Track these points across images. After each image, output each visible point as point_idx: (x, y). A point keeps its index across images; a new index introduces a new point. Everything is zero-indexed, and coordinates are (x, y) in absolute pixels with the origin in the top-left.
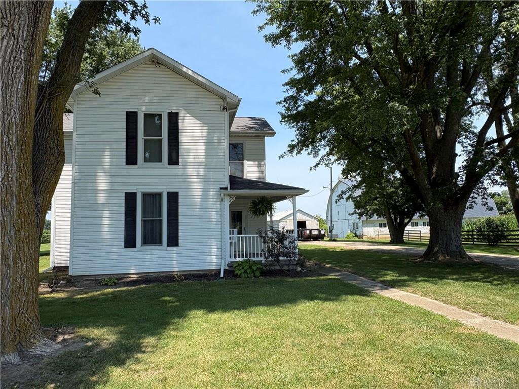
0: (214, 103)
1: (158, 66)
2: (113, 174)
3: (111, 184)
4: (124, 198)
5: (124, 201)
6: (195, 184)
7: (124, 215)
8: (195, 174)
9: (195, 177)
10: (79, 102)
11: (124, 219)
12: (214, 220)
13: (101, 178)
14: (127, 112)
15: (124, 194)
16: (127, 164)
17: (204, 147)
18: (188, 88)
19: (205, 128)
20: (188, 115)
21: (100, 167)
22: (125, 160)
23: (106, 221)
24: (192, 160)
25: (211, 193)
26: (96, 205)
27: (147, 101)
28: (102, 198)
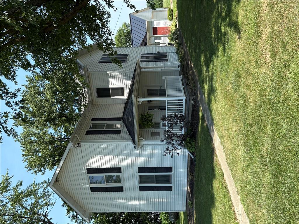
1: (59, 179)
2: (129, 198)
3: (135, 199)
4: (143, 192)
5: (145, 192)
8: (126, 161)
9: (128, 161)
10: (90, 210)
12: (156, 151)
13: (132, 203)
14: (91, 192)
15: (141, 192)
16: (123, 191)
19: (95, 156)
21: (126, 203)
22: (121, 192)
23: (157, 200)
24: (117, 163)
25: (138, 152)
26: (148, 204)
27: (82, 184)
28: (143, 202)
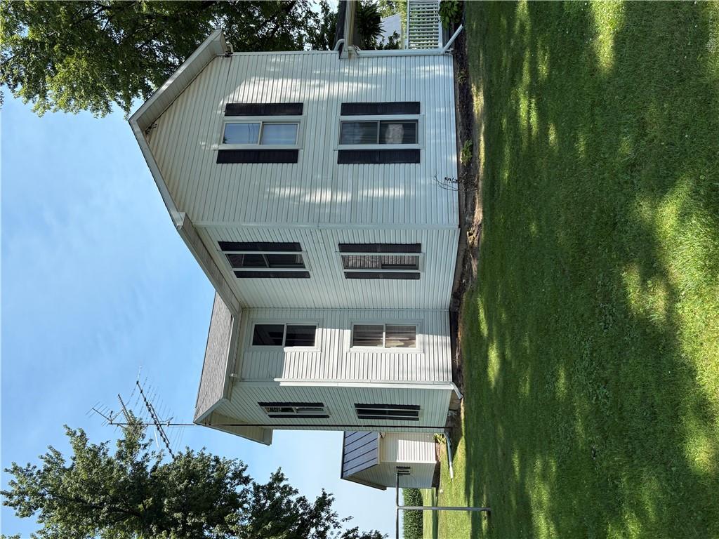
0: (219, 68)
1: (155, 129)
2: (309, 184)
3: (323, 186)
4: (346, 165)
6: (331, 91)
7: (371, 165)
8: (317, 90)
9: (322, 90)
11: (377, 165)
12: (384, 70)
13: (313, 198)
14: (218, 162)
15: (340, 165)
16: (296, 162)
17: (280, 80)
18: (193, 96)
19: (253, 79)
20: (231, 96)
22: (290, 165)
23: (379, 193)
24: (298, 94)
25: (347, 71)
26: (354, 202)
27: (203, 143)
28: (343, 197)
